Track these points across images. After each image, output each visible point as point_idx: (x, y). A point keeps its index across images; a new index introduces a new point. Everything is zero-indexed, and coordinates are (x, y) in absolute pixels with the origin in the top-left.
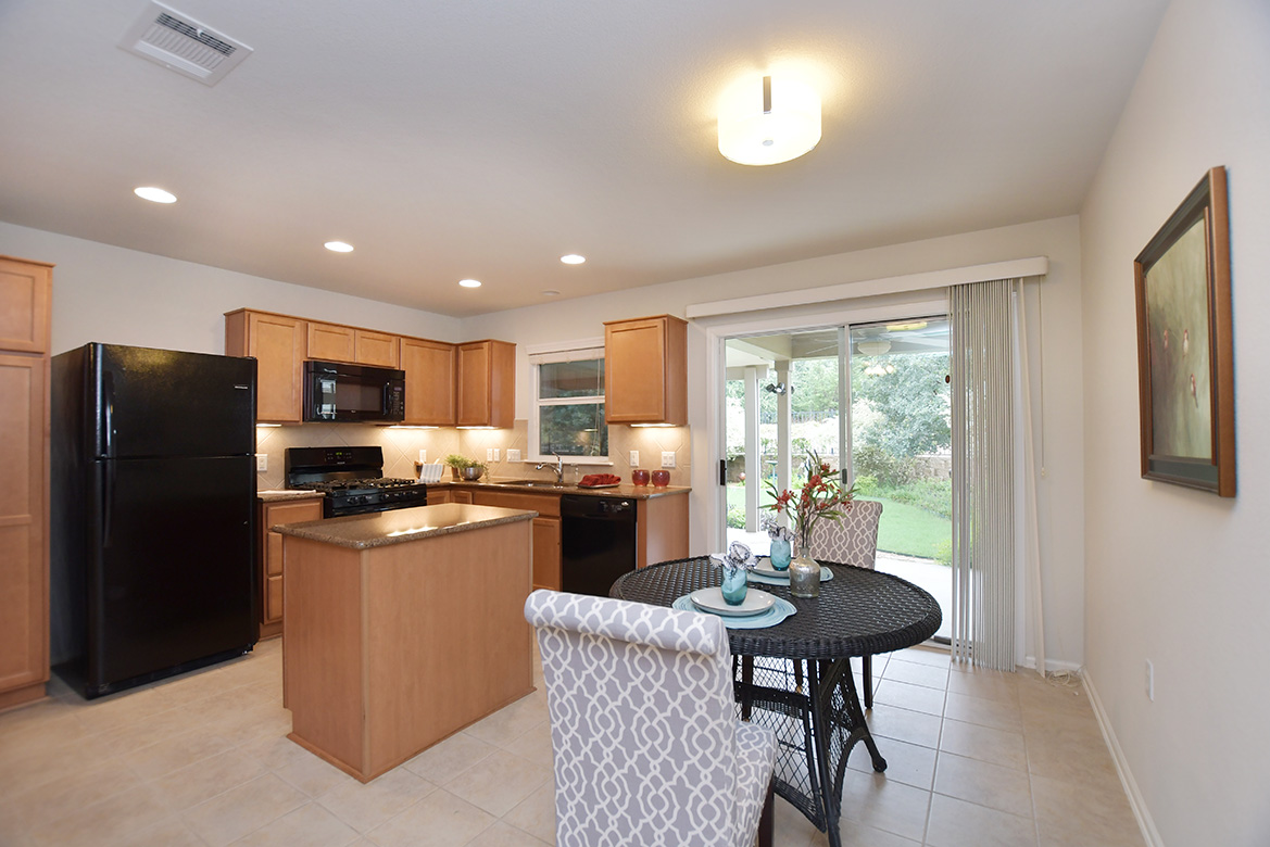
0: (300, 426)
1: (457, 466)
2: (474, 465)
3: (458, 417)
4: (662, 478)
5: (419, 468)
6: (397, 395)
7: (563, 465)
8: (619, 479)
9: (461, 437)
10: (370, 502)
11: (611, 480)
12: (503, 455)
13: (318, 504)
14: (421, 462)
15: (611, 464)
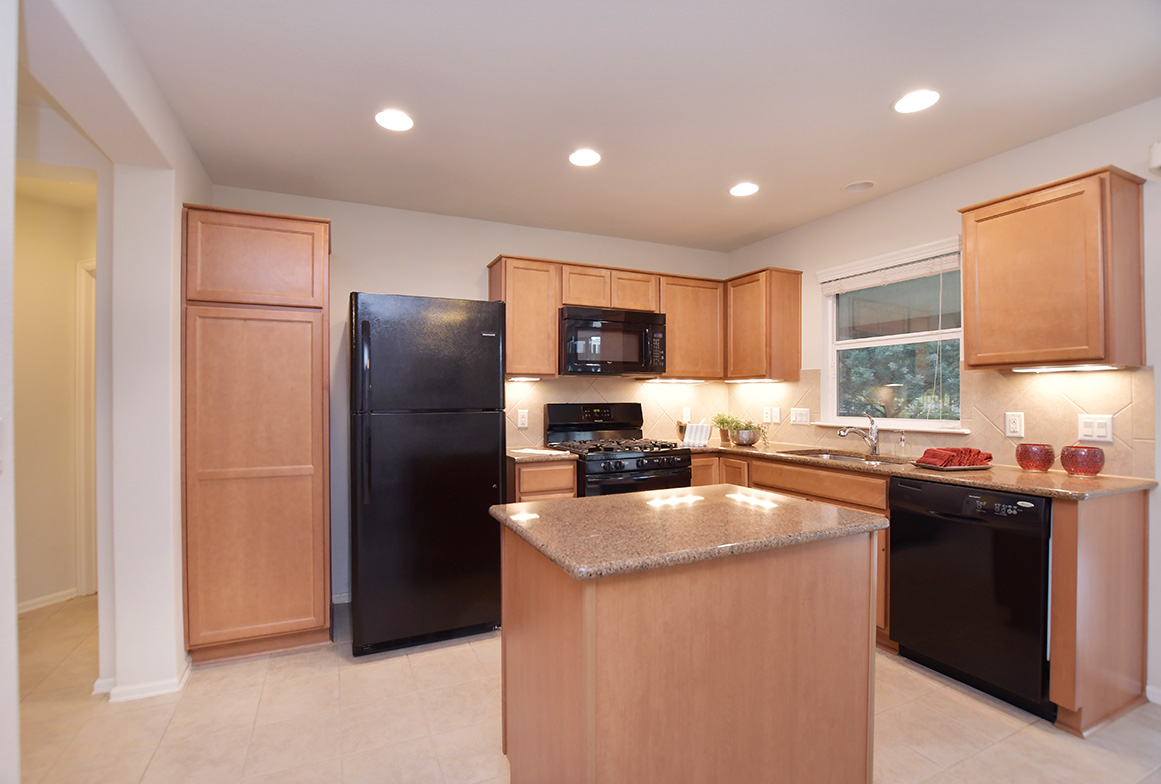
0: (556, 380)
1: (726, 428)
2: (748, 427)
3: (726, 368)
4: (1086, 460)
5: (682, 429)
6: (656, 342)
7: (879, 431)
8: (989, 458)
9: (730, 393)
10: (626, 468)
11: (976, 459)
12: (784, 416)
13: (572, 467)
14: (684, 422)
15: (967, 431)
